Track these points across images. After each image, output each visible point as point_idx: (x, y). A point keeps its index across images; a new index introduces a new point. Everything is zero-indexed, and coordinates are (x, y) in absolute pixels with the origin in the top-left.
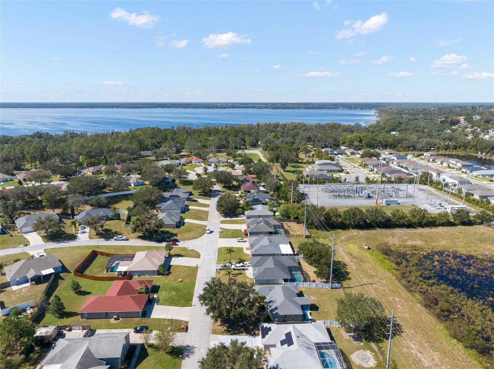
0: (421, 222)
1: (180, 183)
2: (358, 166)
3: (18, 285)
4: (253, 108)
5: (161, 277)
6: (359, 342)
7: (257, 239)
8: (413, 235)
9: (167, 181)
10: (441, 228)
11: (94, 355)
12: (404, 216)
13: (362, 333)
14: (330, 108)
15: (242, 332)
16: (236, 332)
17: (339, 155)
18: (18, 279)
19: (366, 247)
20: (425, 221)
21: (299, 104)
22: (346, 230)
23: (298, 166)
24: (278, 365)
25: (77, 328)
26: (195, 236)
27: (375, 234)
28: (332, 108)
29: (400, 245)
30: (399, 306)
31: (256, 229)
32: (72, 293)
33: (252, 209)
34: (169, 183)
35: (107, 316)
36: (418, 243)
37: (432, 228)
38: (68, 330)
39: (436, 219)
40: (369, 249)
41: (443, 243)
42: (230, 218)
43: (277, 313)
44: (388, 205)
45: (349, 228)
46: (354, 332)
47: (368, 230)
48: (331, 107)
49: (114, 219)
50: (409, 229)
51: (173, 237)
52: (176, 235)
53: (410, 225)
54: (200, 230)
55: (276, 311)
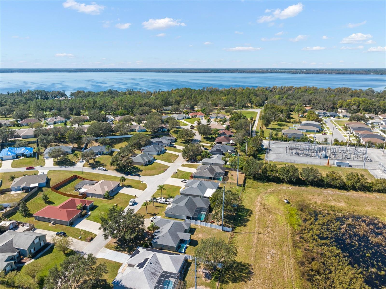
0: (355, 185)
1: (173, 132)
2: (341, 128)
3: (15, 191)
4: (289, 73)
5: (105, 200)
6: (207, 279)
7: (192, 181)
8: (340, 197)
9: (163, 130)
10: (375, 194)
11: (14, 244)
12: (336, 178)
13: (217, 272)
14: (360, 74)
15: (125, 251)
16: (122, 250)
17: (332, 118)
18: (16, 187)
19: (286, 201)
20: (358, 185)
21: (332, 70)
22: (280, 184)
23: (284, 124)
24: (121, 281)
25: (27, 225)
26: (155, 173)
27: (303, 191)
28: (363, 74)
29: (321, 204)
30: (269, 257)
31: (199, 173)
32: (43, 202)
33: (209, 158)
34: (165, 131)
35: (49, 221)
36: (341, 205)
37: (366, 193)
38: (22, 225)
39: (373, 185)
40: (288, 203)
41: (368, 208)
42: (191, 163)
43: (156, 242)
44: (338, 166)
45: (283, 182)
46: (210, 270)
47: (299, 186)
48: (362, 72)
49: (107, 155)
50: (340, 191)
51: (138, 172)
52: (141, 171)
53: (343, 187)
54: (162, 169)
55: (157, 240)
